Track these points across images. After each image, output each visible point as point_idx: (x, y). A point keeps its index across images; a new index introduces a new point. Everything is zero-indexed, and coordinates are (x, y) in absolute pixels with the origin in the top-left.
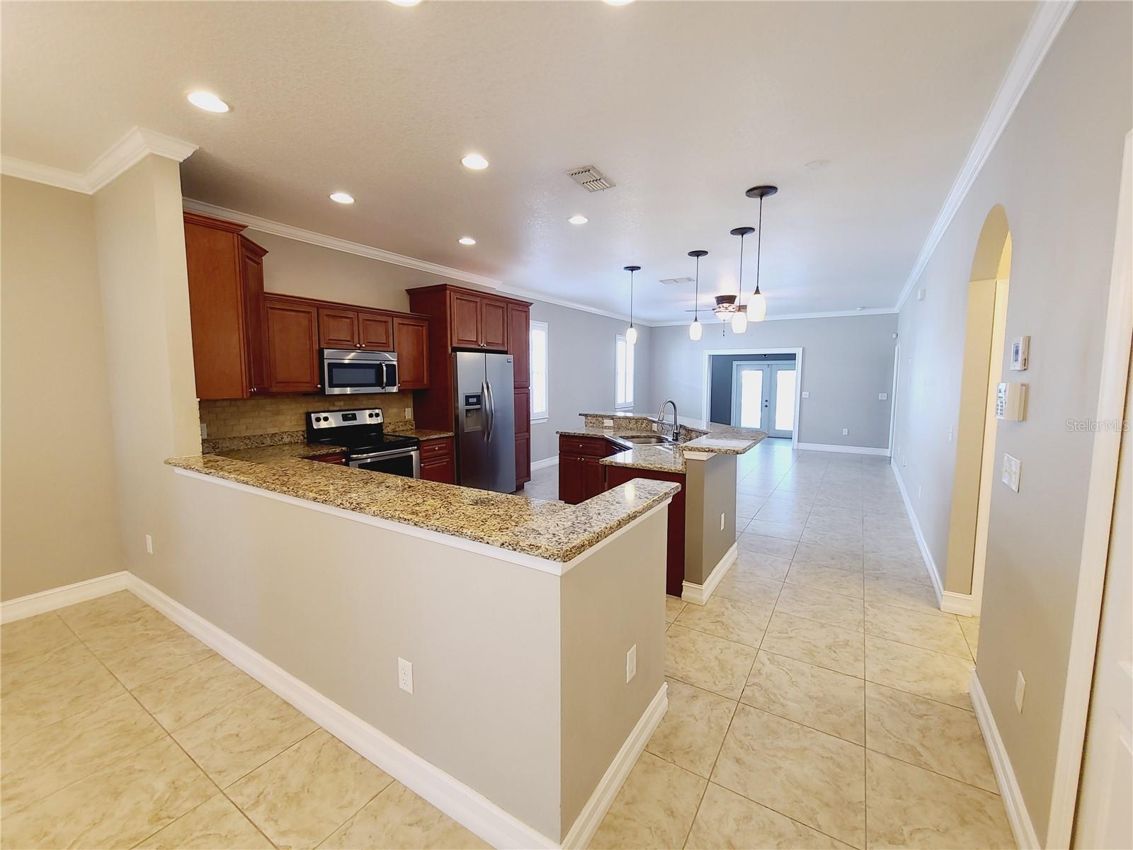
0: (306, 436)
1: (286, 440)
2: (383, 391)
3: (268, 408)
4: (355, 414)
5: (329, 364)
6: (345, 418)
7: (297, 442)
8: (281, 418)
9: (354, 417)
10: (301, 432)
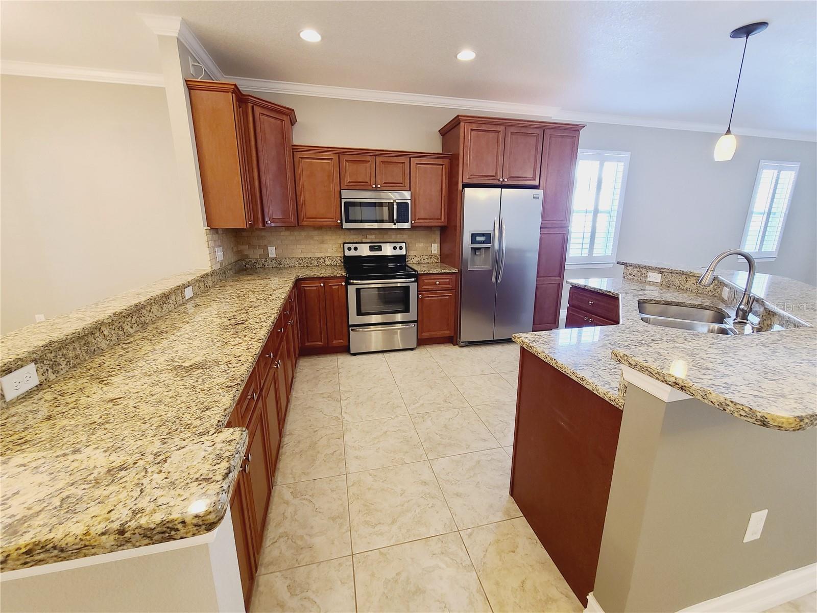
0: (343, 261)
1: (328, 263)
2: (394, 227)
3: (316, 238)
4: (381, 246)
5: (345, 202)
6: (372, 249)
7: (336, 265)
8: (325, 246)
9: (380, 249)
10: (339, 258)
